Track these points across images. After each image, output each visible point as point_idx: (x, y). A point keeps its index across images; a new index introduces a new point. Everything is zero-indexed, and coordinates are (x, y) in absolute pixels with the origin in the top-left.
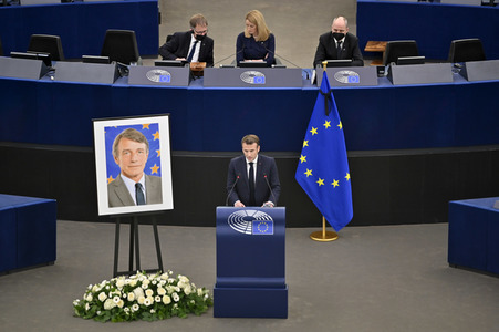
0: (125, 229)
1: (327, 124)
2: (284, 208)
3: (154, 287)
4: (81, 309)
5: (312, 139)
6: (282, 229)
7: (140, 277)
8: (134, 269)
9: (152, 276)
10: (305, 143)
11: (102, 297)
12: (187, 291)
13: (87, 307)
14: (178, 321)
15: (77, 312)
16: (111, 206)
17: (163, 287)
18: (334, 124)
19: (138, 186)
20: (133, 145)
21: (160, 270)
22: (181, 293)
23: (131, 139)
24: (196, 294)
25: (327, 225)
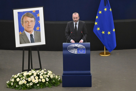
0: (26, 53)
1: (105, 9)
2: (90, 43)
3: (38, 76)
4: (10, 85)
5: (100, 15)
6: (89, 51)
7: (33, 71)
8: (30, 68)
9: (38, 71)
10: (97, 17)
11: (18, 80)
12: (52, 77)
13: (12, 84)
14: (48, 89)
15: (8, 86)
16: (21, 43)
17: (42, 75)
18: (108, 9)
19: (31, 35)
20: (29, 19)
21: (41, 69)
22: (49, 78)
23: (28, 17)
24: (55, 78)
25: (106, 50)
